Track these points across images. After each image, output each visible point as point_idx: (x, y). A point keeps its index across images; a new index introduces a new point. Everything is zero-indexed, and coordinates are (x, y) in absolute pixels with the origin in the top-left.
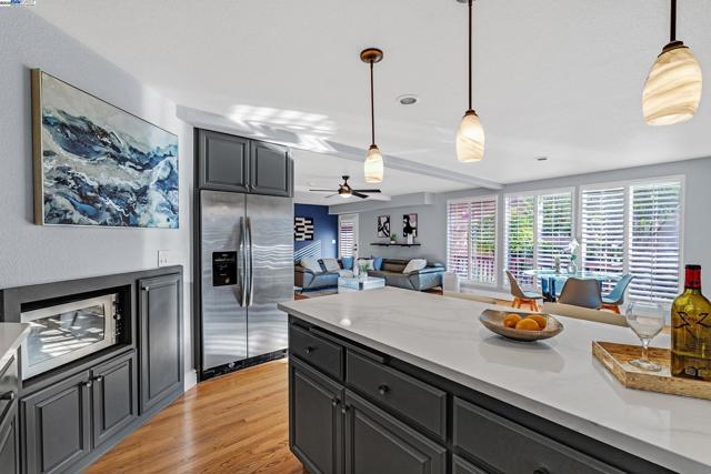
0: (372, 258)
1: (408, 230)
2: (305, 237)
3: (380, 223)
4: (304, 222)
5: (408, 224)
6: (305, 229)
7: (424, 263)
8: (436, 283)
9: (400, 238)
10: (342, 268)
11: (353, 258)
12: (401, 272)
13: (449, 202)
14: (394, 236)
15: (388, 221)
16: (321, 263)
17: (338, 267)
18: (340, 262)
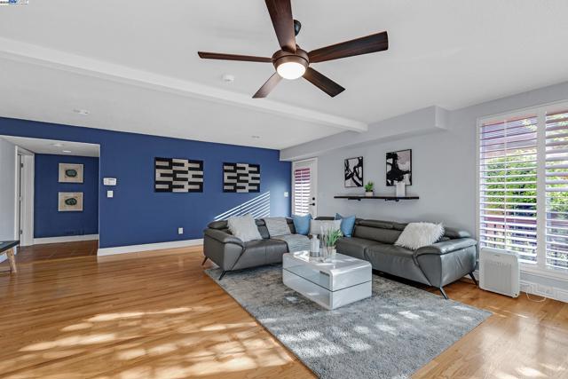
0: (338, 217)
1: (395, 175)
2: (248, 188)
3: (347, 168)
4: (248, 169)
5: (394, 166)
6: (249, 178)
7: (438, 230)
8: (466, 270)
9: (381, 188)
10: (294, 232)
11: (310, 217)
12: (391, 244)
13: (482, 121)
14: (371, 185)
15: (361, 163)
16: (261, 225)
17: (288, 230)
18: (291, 223)
